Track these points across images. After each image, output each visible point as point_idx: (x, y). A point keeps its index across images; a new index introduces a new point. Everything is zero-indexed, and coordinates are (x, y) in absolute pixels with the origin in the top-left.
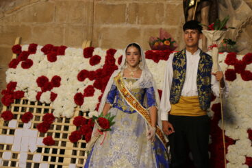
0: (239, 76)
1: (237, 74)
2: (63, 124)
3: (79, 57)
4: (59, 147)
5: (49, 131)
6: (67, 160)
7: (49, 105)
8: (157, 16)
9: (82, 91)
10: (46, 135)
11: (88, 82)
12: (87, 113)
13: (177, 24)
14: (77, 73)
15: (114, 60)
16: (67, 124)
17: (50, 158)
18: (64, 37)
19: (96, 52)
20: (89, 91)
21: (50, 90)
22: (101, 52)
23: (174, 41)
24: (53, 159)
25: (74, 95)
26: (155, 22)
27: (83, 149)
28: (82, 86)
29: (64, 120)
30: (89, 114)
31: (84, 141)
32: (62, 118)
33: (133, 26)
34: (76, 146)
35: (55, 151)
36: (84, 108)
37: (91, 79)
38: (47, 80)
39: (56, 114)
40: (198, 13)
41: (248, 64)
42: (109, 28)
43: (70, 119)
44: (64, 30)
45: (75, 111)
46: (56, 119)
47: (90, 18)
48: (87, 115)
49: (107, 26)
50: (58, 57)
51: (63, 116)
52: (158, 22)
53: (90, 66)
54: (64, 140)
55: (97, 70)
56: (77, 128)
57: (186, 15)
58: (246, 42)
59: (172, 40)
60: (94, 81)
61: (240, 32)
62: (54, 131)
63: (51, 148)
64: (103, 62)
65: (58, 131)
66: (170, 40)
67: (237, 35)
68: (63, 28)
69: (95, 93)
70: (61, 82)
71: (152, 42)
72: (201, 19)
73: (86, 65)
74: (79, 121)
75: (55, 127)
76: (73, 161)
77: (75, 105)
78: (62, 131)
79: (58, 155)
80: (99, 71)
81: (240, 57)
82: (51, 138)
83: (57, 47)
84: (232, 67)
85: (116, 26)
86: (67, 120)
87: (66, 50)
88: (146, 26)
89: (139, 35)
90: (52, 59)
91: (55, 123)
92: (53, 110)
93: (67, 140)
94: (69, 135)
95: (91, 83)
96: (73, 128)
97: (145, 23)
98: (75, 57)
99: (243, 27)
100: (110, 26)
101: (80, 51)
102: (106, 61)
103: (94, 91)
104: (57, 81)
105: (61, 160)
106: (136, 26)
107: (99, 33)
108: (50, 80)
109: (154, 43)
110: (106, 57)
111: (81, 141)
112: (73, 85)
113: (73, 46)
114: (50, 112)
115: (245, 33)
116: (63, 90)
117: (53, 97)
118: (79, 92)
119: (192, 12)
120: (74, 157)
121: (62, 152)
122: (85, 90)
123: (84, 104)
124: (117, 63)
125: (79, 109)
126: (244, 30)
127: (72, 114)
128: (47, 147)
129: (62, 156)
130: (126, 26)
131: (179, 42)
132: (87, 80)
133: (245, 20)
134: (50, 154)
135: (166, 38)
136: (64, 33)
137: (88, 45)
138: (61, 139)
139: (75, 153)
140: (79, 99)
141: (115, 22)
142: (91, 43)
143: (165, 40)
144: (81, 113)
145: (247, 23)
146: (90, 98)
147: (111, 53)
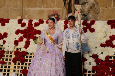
0: (88, 30)
1: (87, 29)
2: (9, 54)
3: (16, 24)
4: (8, 65)
5: (3, 58)
6: (11, 71)
7: (2, 46)
8: (52, 4)
9: (17, 39)
10: (1, 60)
11: (20, 35)
12: (20, 49)
13: (61, 8)
14: (15, 31)
15: (32, 25)
16: (11, 54)
17: (3, 70)
18: (9, 15)
19: (24, 21)
20: (21, 39)
21: (2, 39)
22: (26, 21)
23: (60, 15)
24: (5, 71)
25: (14, 41)
26: (51, 7)
27: (19, 66)
28: (17, 37)
29: (10, 52)
30: (21, 49)
31: (19, 62)
32: (9, 52)
33: (41, 9)
34: (15, 64)
35: (6, 67)
36: (19, 47)
37: (22, 34)
38: (1, 34)
39: (6, 50)
40: (70, 2)
41: (92, 25)
42: (30, 10)
43: (12, 52)
44: (9, 11)
45: (14, 48)
46: (6, 52)
47: (21, 6)
48: (20, 50)
49: (29, 9)
50: (6, 24)
51: (9, 51)
52: (53, 6)
53: (21, 28)
54: (10, 62)
55: (25, 29)
56: (16, 56)
57: (65, 3)
58: (91, 15)
59: (58, 15)
60: (23, 34)
61: (89, 11)
62: (5, 58)
63: (4, 66)
64: (27, 26)
65: (7, 58)
66: (57, 15)
67: (88, 12)
68: (9, 10)
69: (24, 40)
70: (8, 35)
71: (49, 16)
72: (71, 5)
73: (19, 27)
74: (17, 53)
75: (5, 56)
76: (14, 71)
77: (15, 46)
78: (9, 58)
79: (7, 69)
80: (25, 30)
81: (89, 22)
82: (4, 61)
83: (5, 19)
84: (85, 27)
85: (33, 9)
86: (11, 53)
87: (10, 21)
88: (47, 9)
89: (44, 13)
90: (3, 25)
91: (6, 54)
92: (4, 48)
93: (11, 62)
94: (12, 59)
95: (22, 35)
96: (14, 56)
97: (47, 7)
98: (14, 24)
99: (90, 8)
100: (31, 9)
101: (16, 21)
102: (28, 25)
103: (23, 39)
104: (6, 35)
105: (9, 71)
106: (43, 9)
107: (25, 12)
108: (2, 35)
109: (50, 16)
110: (28, 23)
111: (18, 62)
112: (13, 36)
113: (13, 18)
114: (3, 49)
115: (91, 11)
116: (9, 39)
117: (4, 42)
118: (16, 39)
119: (67, 2)
120: (15, 69)
121: (9, 67)
122: (19, 39)
123: (19, 45)
124: (33, 26)
125: (16, 47)
126: (91, 9)
127: (13, 50)
128: (2, 65)
129: (9, 69)
130: (38, 9)
131: (62, 16)
132: (20, 34)
133: (91, 5)
134: (3, 68)
135: (56, 14)
136: (9, 13)
137: (20, 18)
138: (8, 61)
139: (15, 67)
140: (16, 43)
141: (33, 7)
142: (21, 17)
143: (55, 15)
144: (18, 49)
145: (92, 7)
146: (22, 42)
147: (31, 21)
